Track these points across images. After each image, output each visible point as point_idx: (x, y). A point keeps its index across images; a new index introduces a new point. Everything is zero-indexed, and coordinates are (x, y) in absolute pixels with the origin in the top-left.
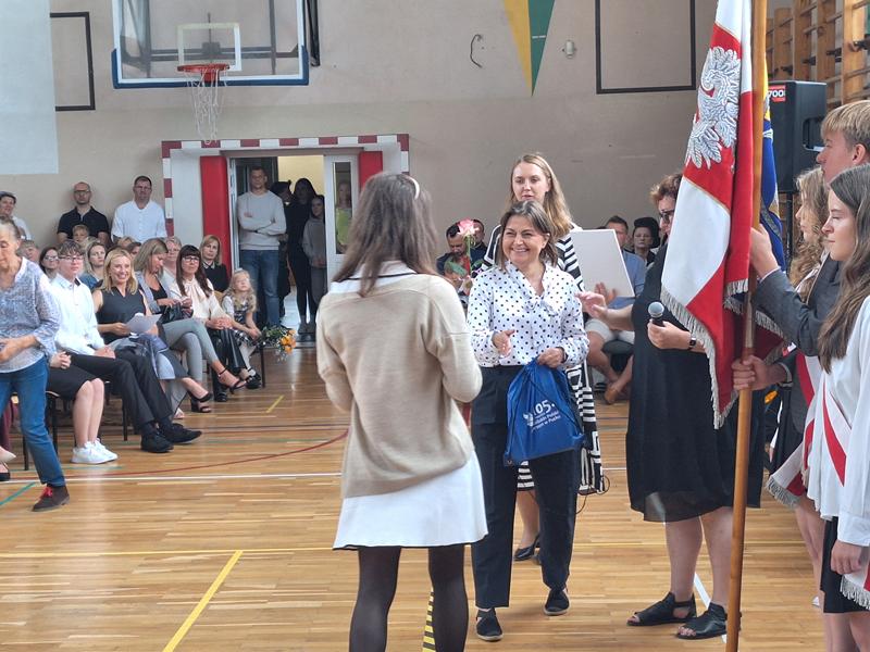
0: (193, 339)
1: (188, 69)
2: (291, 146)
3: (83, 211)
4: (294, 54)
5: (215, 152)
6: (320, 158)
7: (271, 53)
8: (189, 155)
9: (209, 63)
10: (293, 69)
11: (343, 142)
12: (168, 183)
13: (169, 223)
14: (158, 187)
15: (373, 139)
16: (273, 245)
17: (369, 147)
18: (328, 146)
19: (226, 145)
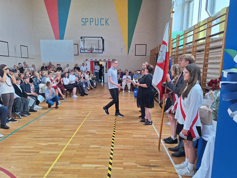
0: (88, 82)
1: (89, 51)
2: (100, 60)
3: (77, 67)
4: (101, 50)
5: (92, 61)
6: (104, 62)
7: (98, 49)
8: (89, 61)
9: (91, 51)
10: (101, 51)
11: (106, 60)
12: (87, 64)
13: (87, 68)
14: (85, 64)
15: (110, 60)
16: (98, 71)
17: (109, 61)
18: (105, 61)
19: (93, 60)
